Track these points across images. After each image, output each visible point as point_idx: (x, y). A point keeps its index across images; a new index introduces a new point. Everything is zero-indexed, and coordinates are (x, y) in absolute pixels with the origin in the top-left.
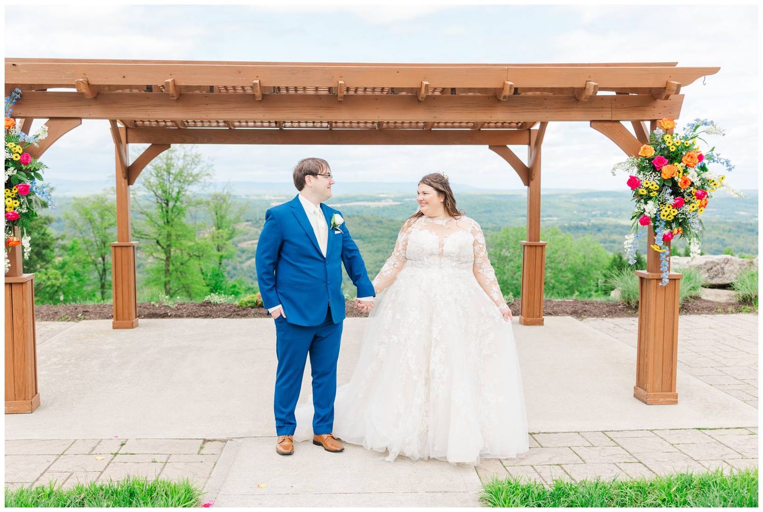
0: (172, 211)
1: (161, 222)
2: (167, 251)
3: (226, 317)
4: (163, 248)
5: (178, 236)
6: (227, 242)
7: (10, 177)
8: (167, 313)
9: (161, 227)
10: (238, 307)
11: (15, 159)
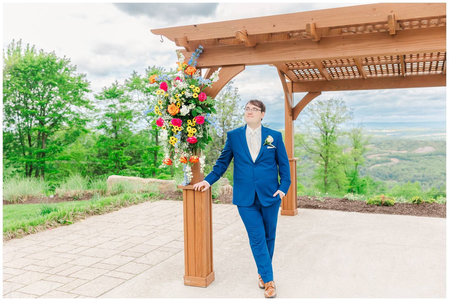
0: (329, 138)
1: (323, 144)
2: (326, 161)
3: (358, 212)
4: (324, 158)
5: (332, 152)
6: (360, 156)
7: (191, 110)
8: (317, 206)
9: (323, 147)
10: (368, 204)
11: (195, 97)
